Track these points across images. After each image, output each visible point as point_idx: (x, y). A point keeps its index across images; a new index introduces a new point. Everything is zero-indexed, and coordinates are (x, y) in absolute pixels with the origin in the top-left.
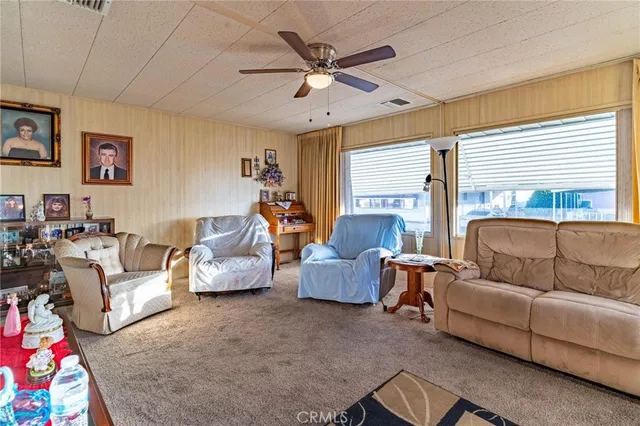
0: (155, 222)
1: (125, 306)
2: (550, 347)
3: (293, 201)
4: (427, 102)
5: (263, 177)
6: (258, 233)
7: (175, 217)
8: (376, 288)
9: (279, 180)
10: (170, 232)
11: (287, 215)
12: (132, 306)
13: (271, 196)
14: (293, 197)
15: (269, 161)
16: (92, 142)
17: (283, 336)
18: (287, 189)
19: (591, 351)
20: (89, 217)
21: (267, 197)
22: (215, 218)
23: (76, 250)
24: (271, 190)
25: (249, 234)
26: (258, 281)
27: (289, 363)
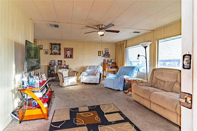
0: (77, 67)
1: (67, 82)
2: (155, 106)
3: (112, 62)
4: (146, 31)
5: (104, 56)
6: (99, 70)
7: (82, 66)
8: (122, 87)
9: (109, 56)
10: (81, 69)
11: (110, 66)
12: (68, 82)
13: (106, 61)
14: (113, 61)
15: (106, 51)
16: (66, 50)
17: (93, 93)
18: (111, 59)
19: (165, 108)
20: (65, 65)
21: (105, 61)
22: (90, 66)
23: (60, 71)
24: (106, 59)
25: (97, 70)
26: (95, 81)
27: (89, 97)
